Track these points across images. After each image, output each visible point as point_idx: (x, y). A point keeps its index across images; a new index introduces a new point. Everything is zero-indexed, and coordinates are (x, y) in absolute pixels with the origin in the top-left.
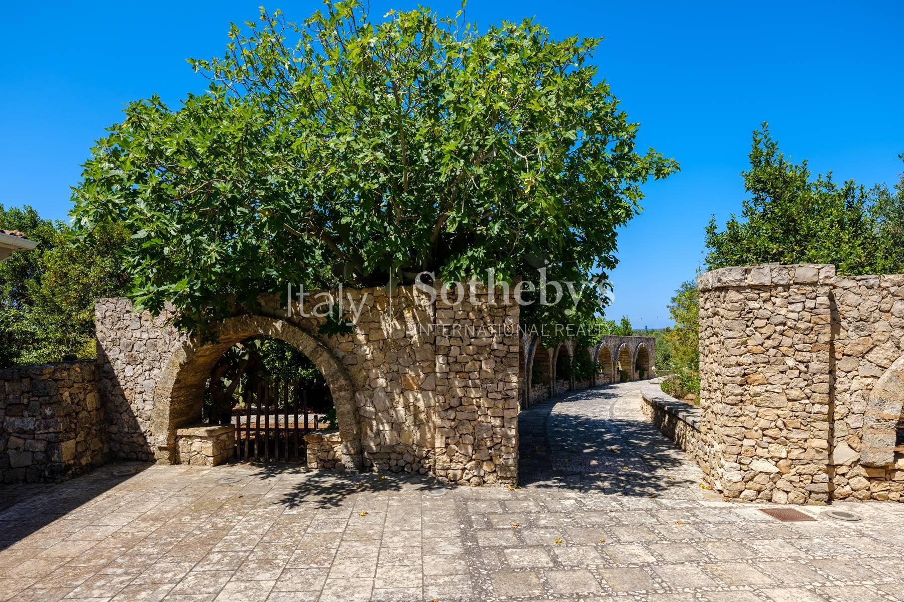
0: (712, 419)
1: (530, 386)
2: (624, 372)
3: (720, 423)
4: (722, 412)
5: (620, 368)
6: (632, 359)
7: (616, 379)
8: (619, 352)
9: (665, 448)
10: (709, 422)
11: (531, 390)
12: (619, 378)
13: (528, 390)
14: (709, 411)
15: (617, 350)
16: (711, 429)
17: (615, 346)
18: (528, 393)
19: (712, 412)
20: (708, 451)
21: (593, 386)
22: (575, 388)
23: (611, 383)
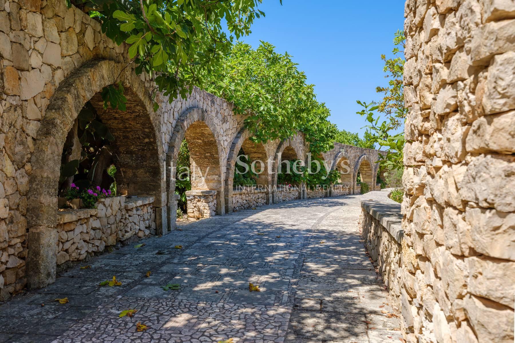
0: (429, 227)
1: (231, 187)
2: (365, 184)
3: (453, 241)
4: (465, 194)
5: (362, 181)
6: (373, 172)
7: (356, 191)
8: (360, 163)
9: (355, 282)
10: (421, 236)
11: (231, 192)
12: (359, 190)
13: (227, 190)
14: (422, 201)
15: (358, 162)
16: (425, 258)
17: (355, 157)
18: (226, 195)
19: (431, 202)
20: (417, 326)
21: (329, 195)
22: (306, 195)
23: (350, 194)
